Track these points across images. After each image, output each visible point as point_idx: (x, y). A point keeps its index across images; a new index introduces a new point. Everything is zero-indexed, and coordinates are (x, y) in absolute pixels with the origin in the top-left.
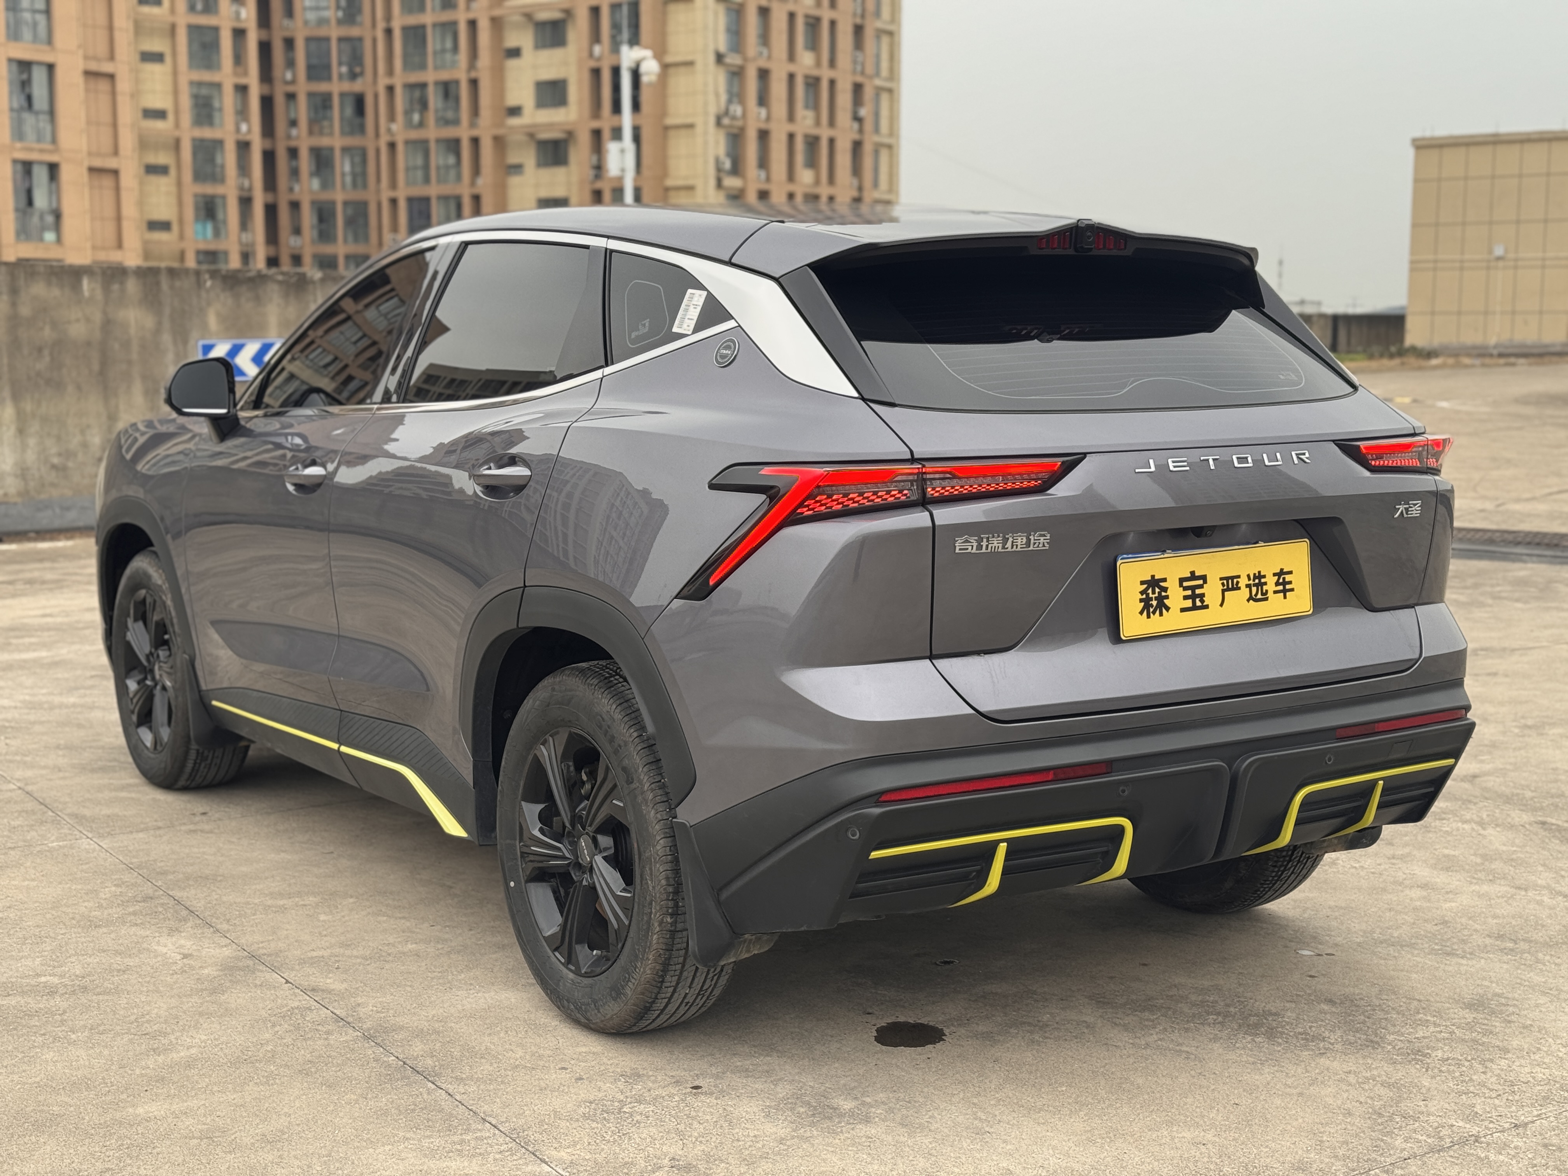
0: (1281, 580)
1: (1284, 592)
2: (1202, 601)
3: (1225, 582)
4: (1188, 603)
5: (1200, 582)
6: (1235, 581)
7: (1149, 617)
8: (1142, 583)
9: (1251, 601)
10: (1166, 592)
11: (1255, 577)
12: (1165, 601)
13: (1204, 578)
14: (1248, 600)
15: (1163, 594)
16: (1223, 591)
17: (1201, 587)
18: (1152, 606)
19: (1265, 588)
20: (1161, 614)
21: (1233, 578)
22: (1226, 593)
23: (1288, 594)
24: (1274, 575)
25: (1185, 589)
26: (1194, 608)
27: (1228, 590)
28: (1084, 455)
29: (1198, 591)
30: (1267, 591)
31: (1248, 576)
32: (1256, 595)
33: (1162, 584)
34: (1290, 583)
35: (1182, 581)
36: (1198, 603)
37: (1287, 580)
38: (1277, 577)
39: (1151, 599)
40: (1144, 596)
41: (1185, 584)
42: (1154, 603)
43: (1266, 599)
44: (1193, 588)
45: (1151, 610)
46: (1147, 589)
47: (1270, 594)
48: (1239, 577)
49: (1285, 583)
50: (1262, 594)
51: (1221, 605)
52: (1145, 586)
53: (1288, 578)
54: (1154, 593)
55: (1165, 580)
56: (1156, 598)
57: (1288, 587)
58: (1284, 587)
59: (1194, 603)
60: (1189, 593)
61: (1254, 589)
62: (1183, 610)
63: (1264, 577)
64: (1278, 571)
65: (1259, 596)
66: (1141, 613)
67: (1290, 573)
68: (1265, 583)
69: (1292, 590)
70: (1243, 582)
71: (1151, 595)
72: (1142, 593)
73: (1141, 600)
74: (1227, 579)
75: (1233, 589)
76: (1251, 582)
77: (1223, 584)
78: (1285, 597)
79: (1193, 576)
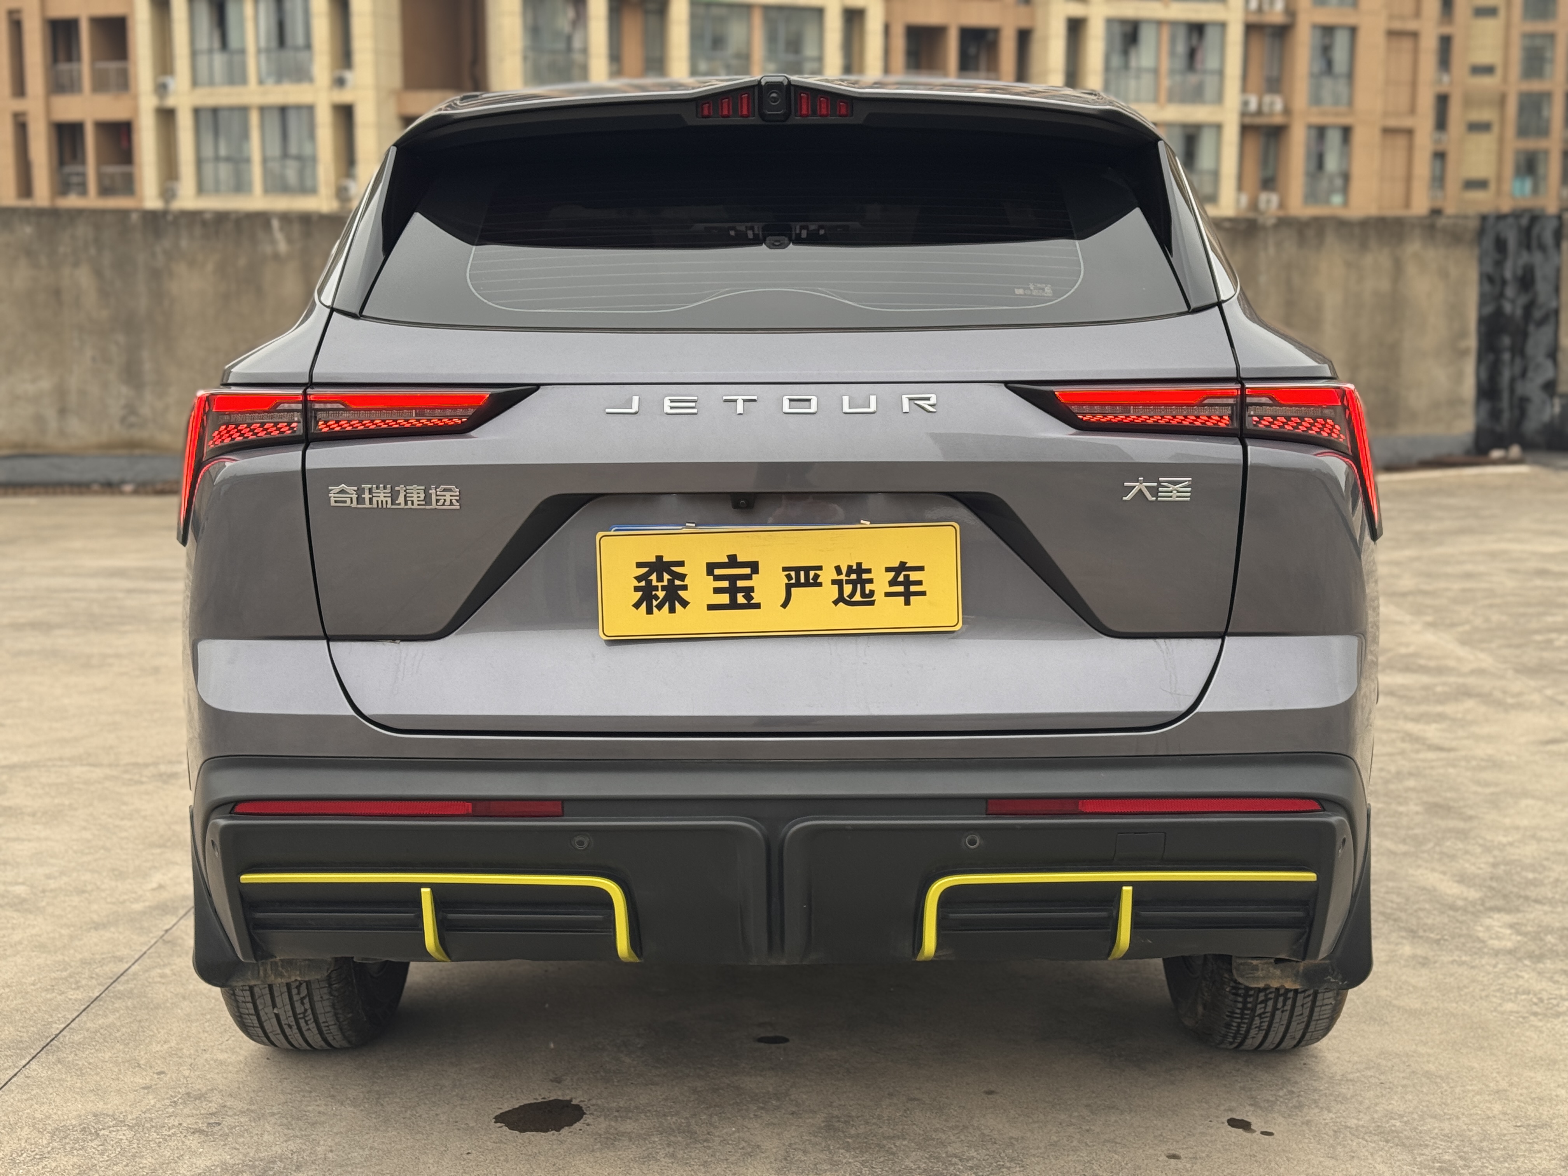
0: (901, 578)
1: (907, 596)
2: (749, 597)
3: (793, 574)
4: (725, 599)
5: (748, 571)
6: (812, 573)
7: (649, 611)
8: (639, 565)
9: (841, 604)
10: (683, 581)
11: (850, 571)
12: (681, 593)
13: (754, 567)
14: (836, 603)
15: (677, 582)
16: (789, 588)
17: (748, 577)
18: (657, 598)
19: (868, 587)
20: (672, 610)
21: (807, 569)
22: (794, 590)
23: (912, 598)
24: (888, 570)
25: (718, 578)
26: (733, 605)
27: (798, 584)
28: (537, 387)
29: (740, 584)
30: (872, 593)
31: (838, 570)
32: (852, 595)
33: (674, 569)
34: (919, 583)
35: (711, 568)
36: (741, 599)
37: (912, 578)
38: (893, 574)
39: (656, 588)
40: (643, 583)
41: (717, 572)
42: (661, 594)
43: (872, 603)
44: (733, 579)
45: (655, 603)
46: (649, 574)
47: (879, 597)
48: (820, 568)
49: (907, 583)
50: (863, 595)
51: (785, 605)
52: (646, 570)
53: (914, 576)
54: (660, 579)
55: (681, 564)
56: (664, 588)
57: (913, 588)
58: (907, 588)
59: (733, 599)
60: (725, 584)
61: (848, 589)
62: (711, 607)
63: (869, 571)
64: (897, 565)
65: (857, 597)
66: (637, 605)
67: (921, 569)
68: (871, 581)
69: (923, 593)
70: (827, 576)
71: (654, 583)
72: (639, 579)
73: (637, 589)
74: (797, 570)
75: (807, 584)
76: (843, 577)
77: (789, 577)
78: (907, 603)
79: (733, 562)
